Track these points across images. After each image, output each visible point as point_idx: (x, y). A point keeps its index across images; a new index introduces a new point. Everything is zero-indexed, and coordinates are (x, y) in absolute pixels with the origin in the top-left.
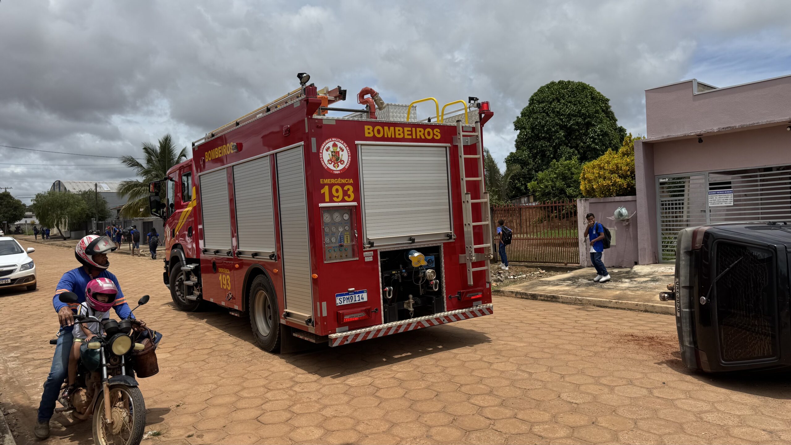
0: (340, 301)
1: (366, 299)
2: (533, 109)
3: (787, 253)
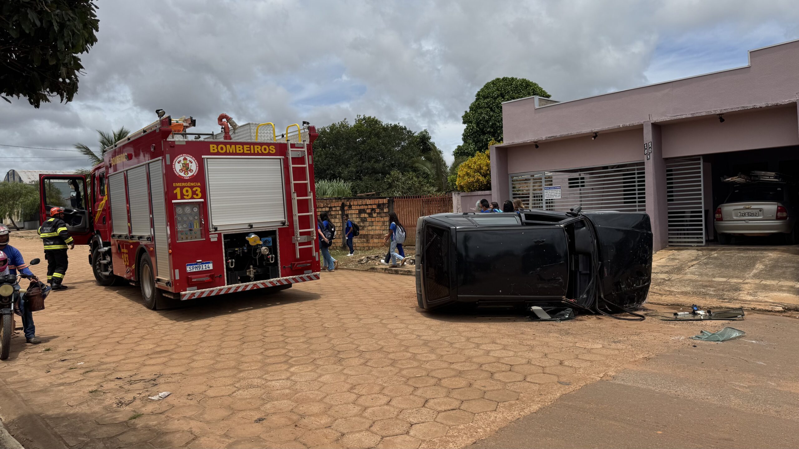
0: (189, 269)
1: (211, 268)
2: (479, 104)
3: (456, 232)
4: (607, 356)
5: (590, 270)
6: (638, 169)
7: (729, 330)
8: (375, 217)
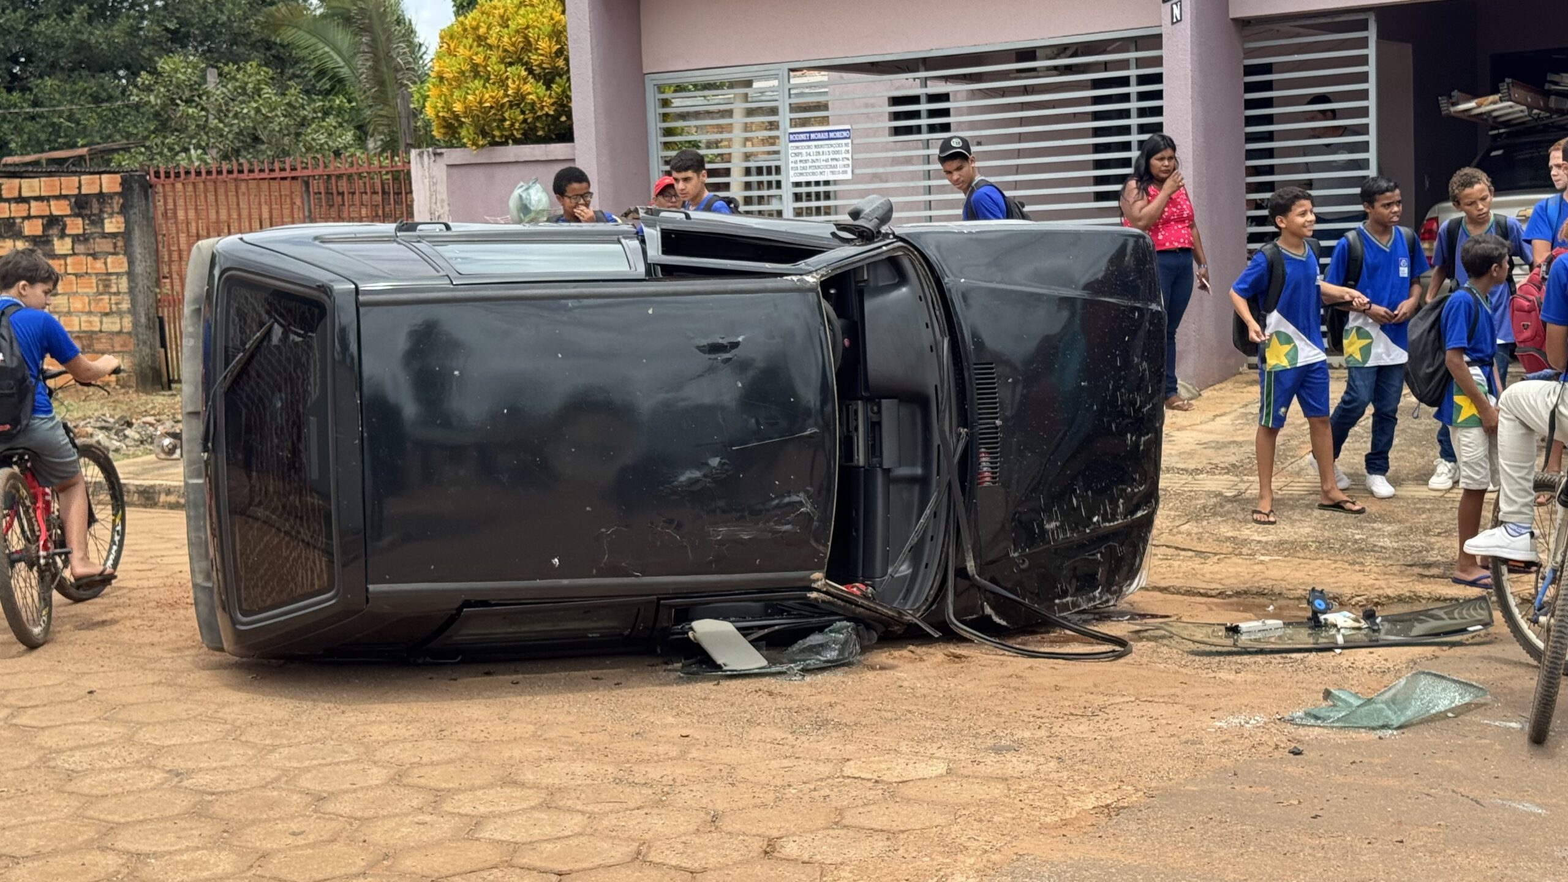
3: (358, 305)
4: (956, 811)
5: (926, 465)
6: (1140, 63)
7: (1424, 681)
8: (65, 256)
